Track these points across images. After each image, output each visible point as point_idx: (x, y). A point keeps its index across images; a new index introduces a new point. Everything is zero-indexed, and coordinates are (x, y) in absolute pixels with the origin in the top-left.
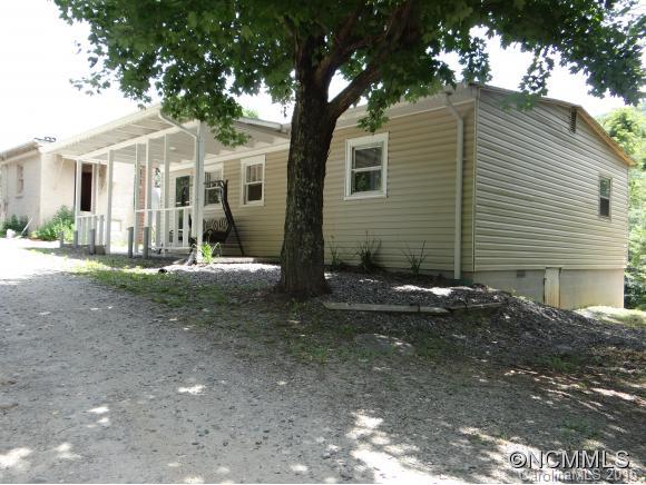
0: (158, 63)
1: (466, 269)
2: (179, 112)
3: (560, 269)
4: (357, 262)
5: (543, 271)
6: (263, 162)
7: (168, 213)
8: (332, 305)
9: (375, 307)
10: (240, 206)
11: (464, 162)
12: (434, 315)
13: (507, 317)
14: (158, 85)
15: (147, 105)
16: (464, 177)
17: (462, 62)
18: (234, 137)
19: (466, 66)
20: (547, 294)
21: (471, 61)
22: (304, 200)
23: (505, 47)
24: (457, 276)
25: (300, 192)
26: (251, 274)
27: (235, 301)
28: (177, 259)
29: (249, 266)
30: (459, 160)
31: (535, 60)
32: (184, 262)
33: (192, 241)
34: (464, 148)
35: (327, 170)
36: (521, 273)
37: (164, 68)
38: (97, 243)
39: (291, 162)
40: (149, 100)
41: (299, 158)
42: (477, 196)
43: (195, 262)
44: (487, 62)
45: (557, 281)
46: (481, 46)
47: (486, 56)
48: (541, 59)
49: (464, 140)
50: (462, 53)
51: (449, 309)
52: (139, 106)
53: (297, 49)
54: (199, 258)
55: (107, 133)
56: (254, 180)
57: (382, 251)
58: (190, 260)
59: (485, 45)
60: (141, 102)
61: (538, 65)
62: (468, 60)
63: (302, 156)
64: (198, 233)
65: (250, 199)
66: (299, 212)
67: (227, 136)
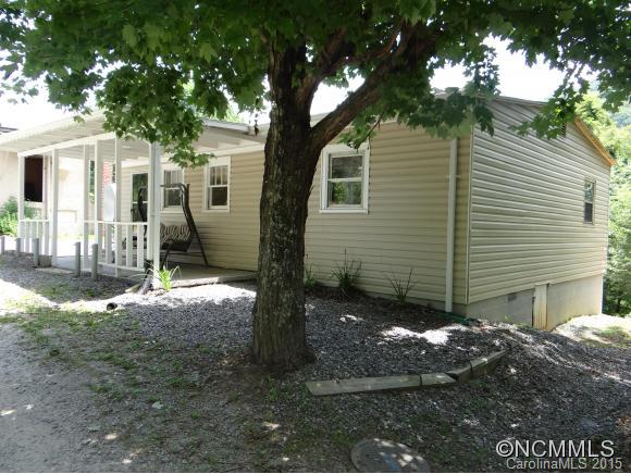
0: (98, 66)
1: (459, 300)
2: (124, 129)
3: (548, 285)
4: (335, 283)
5: (533, 290)
6: (229, 164)
7: (120, 227)
8: (318, 387)
9: (370, 384)
10: (203, 211)
11: (458, 180)
12: (438, 386)
13: (513, 371)
14: (99, 94)
15: (86, 117)
16: (457, 196)
17: (467, 73)
18: (193, 158)
19: (471, 78)
20: (536, 314)
21: (477, 72)
22: (281, 250)
23: (530, 65)
24: (448, 308)
25: (277, 240)
26: (217, 307)
27: (195, 376)
28: (130, 285)
29: (214, 291)
30: (452, 177)
31: (565, 81)
32: (139, 288)
33: (148, 264)
34: (458, 164)
35: (309, 210)
36: (512, 296)
37: (104, 74)
38: (43, 253)
39: (264, 203)
40: (88, 111)
41: (275, 198)
42: (471, 219)
43: (151, 288)
44: (496, 75)
45: (544, 296)
46: (490, 55)
47: (495, 68)
48: (573, 79)
49: (458, 155)
50: (467, 63)
51: (453, 376)
52: (76, 118)
53: (273, 60)
54: (156, 283)
55: (49, 133)
56: (219, 182)
57: (363, 273)
58: (145, 286)
59: (495, 55)
60: (79, 113)
61: (568, 86)
62: (473, 71)
63: (279, 196)
64: (154, 253)
65: (214, 204)
66: (275, 265)
67: (185, 156)
